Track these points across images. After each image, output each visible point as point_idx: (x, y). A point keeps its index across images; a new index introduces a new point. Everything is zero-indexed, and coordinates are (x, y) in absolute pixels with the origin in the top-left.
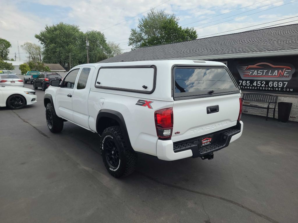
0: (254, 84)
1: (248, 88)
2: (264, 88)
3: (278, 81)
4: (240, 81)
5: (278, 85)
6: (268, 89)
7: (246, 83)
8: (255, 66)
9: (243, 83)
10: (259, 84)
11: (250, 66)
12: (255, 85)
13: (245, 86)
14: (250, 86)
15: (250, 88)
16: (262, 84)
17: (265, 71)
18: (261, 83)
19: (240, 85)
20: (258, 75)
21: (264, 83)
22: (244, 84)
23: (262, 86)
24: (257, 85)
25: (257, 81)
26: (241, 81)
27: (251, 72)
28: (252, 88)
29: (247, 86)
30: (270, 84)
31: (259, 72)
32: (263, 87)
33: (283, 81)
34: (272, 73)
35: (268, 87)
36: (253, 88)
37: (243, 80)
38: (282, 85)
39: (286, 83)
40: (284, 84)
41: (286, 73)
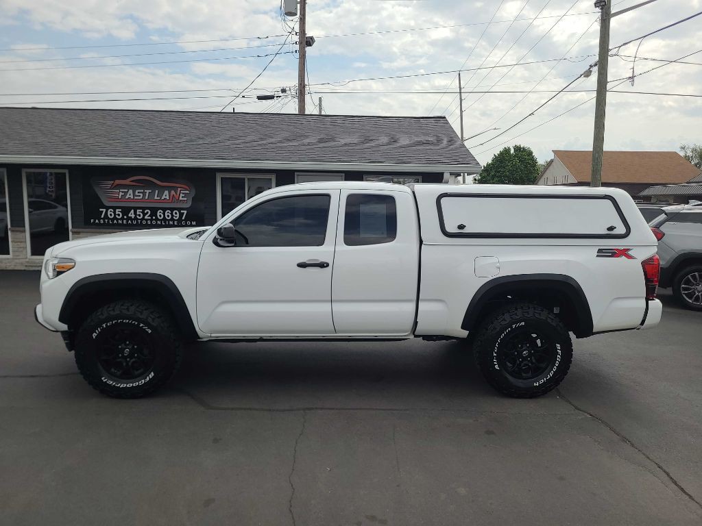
0: (130, 215)
1: (120, 222)
2: (149, 222)
3: (172, 209)
4: (101, 210)
5: (172, 216)
6: (157, 222)
7: (115, 213)
8: (127, 182)
9: (109, 213)
10: (140, 215)
11: (118, 182)
12: (133, 216)
13: (112, 220)
14: (122, 219)
15: (123, 222)
16: (144, 214)
17: (148, 191)
18: (143, 212)
19: (102, 217)
20: (136, 198)
21: (147, 212)
22: (111, 215)
23: (146, 217)
24: (135, 217)
25: (135, 209)
26: (104, 210)
27: (122, 192)
28: (127, 222)
29: (117, 220)
30: (158, 214)
31: (137, 194)
32: (147, 220)
33: (179, 209)
34: (160, 195)
35: (157, 219)
36: (130, 222)
37: (107, 208)
38: (178, 215)
39: (185, 212)
40: (181, 215)
41: (181, 195)
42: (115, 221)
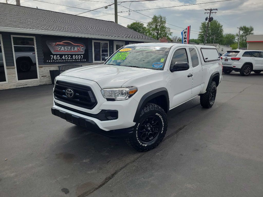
0: (63, 58)
2: (70, 61)
3: (78, 55)
4: (51, 56)
5: (78, 57)
7: (57, 57)
9: (54, 57)
10: (66, 58)
11: (58, 43)
12: (64, 58)
13: (56, 60)
14: (60, 60)
15: (60, 61)
16: (68, 57)
17: (69, 47)
18: (68, 56)
19: (52, 59)
20: (65, 50)
21: (69, 56)
22: (55, 58)
23: (69, 58)
24: (65, 59)
25: (65, 55)
27: (60, 48)
28: (62, 61)
29: (58, 60)
30: (73, 57)
31: (65, 48)
33: (80, 55)
34: (74, 49)
35: (73, 59)
37: (54, 55)
38: (80, 57)
39: (83, 56)
40: (81, 57)
41: (81, 49)
42: (57, 61)
